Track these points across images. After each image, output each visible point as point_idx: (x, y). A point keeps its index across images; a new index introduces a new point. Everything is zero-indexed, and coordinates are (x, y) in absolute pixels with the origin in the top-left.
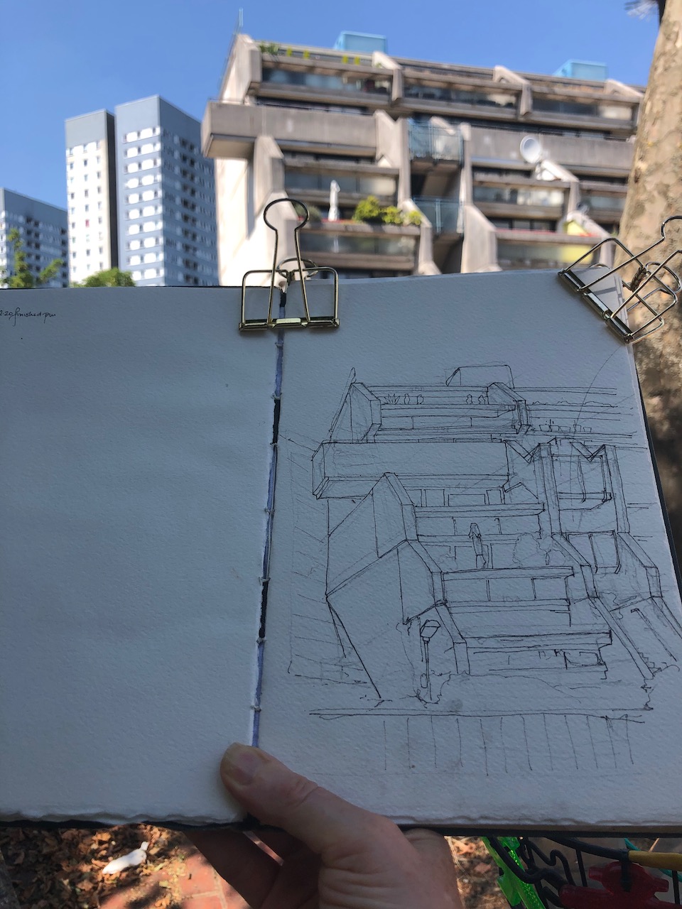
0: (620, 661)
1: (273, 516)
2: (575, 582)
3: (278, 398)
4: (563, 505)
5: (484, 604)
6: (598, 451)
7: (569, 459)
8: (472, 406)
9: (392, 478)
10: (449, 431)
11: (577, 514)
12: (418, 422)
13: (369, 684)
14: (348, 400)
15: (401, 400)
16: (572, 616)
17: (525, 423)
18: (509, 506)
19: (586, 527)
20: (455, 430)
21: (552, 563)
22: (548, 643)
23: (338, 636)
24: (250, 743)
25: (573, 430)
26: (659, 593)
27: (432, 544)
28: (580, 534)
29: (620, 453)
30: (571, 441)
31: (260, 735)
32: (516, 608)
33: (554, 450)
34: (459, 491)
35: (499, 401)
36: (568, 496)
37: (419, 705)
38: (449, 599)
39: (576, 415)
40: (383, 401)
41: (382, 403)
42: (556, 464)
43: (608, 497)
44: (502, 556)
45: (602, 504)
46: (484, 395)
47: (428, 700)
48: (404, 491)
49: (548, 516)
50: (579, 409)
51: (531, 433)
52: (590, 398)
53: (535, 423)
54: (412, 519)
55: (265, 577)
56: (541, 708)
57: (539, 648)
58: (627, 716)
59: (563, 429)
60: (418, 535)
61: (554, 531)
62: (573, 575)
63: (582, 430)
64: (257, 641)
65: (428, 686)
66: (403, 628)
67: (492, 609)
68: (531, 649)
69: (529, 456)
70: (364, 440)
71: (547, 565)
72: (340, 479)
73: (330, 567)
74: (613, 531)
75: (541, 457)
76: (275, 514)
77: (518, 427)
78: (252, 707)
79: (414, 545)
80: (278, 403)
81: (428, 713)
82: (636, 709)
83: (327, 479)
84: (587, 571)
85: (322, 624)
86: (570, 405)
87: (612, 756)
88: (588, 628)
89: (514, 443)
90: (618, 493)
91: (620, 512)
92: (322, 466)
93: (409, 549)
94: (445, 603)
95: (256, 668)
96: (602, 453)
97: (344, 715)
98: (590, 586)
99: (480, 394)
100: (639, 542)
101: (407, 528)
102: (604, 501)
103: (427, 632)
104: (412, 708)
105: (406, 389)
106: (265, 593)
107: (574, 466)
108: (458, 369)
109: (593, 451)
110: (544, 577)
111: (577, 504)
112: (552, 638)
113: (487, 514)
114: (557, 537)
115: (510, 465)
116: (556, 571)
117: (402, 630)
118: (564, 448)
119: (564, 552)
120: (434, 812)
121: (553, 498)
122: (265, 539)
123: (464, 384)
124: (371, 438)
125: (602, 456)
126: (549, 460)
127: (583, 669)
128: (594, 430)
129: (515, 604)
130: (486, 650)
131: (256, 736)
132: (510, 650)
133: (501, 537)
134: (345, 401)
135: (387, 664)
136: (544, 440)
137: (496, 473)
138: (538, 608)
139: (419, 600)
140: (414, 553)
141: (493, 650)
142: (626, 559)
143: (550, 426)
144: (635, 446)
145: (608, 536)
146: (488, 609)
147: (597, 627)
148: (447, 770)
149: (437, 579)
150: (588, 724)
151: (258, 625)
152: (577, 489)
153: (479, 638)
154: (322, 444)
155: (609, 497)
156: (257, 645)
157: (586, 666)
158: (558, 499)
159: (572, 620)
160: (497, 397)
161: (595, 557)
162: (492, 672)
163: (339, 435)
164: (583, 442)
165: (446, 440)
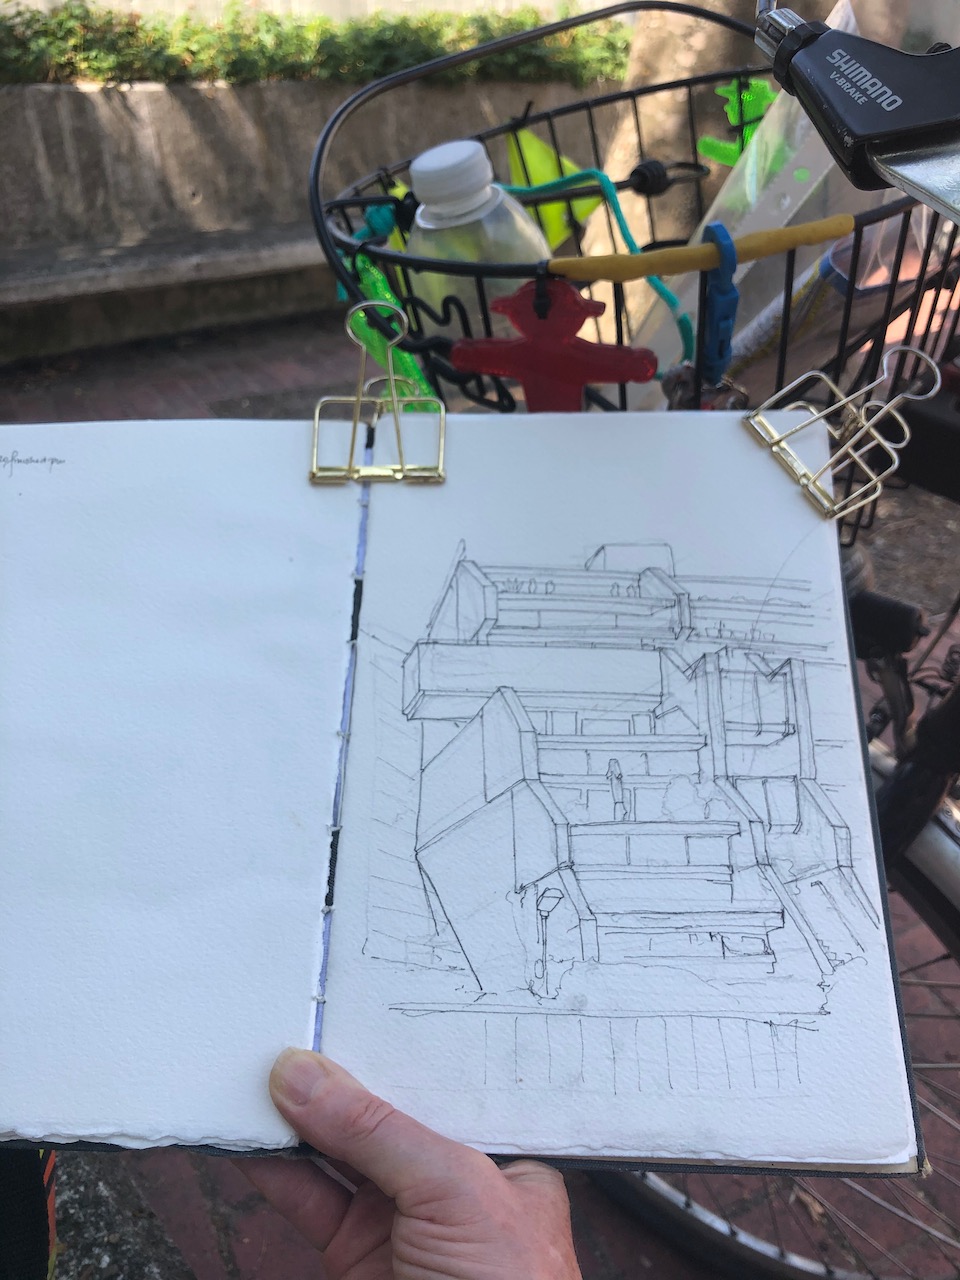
0: (793, 950)
1: (348, 741)
2: (742, 844)
3: (359, 578)
4: (732, 738)
5: (622, 869)
6: (782, 667)
7: (742, 676)
8: (618, 600)
9: (509, 694)
10: (587, 632)
11: (749, 752)
12: (547, 619)
13: (469, 972)
14: (454, 584)
15: (525, 588)
16: (734, 888)
17: (688, 625)
18: (661, 738)
19: (760, 770)
20: (596, 632)
21: (712, 817)
22: (702, 923)
23: (430, 906)
24: (310, 1047)
25: (750, 637)
26: (849, 862)
27: (558, 786)
28: (751, 778)
29: (810, 671)
30: (747, 651)
31: (323, 1034)
32: (662, 876)
33: (724, 664)
34: (595, 715)
35: (654, 593)
36: (739, 727)
37: (532, 1000)
38: (576, 861)
39: (754, 616)
40: (501, 587)
41: (500, 590)
42: (725, 683)
43: (790, 730)
44: (648, 805)
45: (782, 739)
46: (636, 584)
47: (543, 994)
48: (524, 713)
49: (711, 753)
50: (759, 608)
51: (694, 638)
52: (775, 593)
53: (700, 625)
54: (533, 751)
55: (335, 825)
56: (690, 1009)
57: (691, 930)
58: (797, 1022)
59: (737, 635)
60: (539, 773)
61: (717, 773)
62: (739, 833)
63: (762, 637)
64: (323, 911)
65: (544, 975)
66: (513, 897)
67: (631, 875)
68: (680, 930)
69: (690, 672)
70: (474, 641)
71: (707, 820)
72: (441, 693)
73: (421, 813)
74: (795, 777)
75: (706, 673)
76: (352, 740)
77: (677, 630)
78: (314, 999)
79: (536, 786)
80: (359, 584)
81: (543, 1011)
82: (809, 1013)
83: (422, 692)
84: (756, 828)
85: (407, 888)
86: (749, 602)
87: (775, 1073)
88: (754, 906)
89: (672, 652)
90: (804, 725)
91: (805, 750)
92: (416, 675)
93: (527, 792)
94: (571, 866)
95: (319, 948)
96: (786, 669)
97: (435, 1011)
98: (761, 849)
99: (630, 582)
100: (827, 792)
101: (525, 763)
102: (786, 735)
103: (546, 905)
104: (522, 1004)
105: (531, 572)
106: (334, 846)
107: (749, 687)
108: (603, 548)
109: (775, 666)
110: (702, 836)
111: (750, 738)
112: (709, 917)
113: (633, 747)
114: (721, 782)
115: (665, 683)
116: (717, 828)
117: (512, 900)
118: (738, 661)
119: (730, 803)
120: (544, 1140)
121: (719, 728)
122: (336, 772)
123: (608, 568)
124: (482, 637)
125: (785, 674)
126: (716, 676)
127: (745, 959)
128: (777, 638)
129: (662, 870)
130: (622, 930)
131: (318, 1036)
132: (653, 931)
133: (648, 779)
134: (450, 586)
135: (492, 945)
136: (712, 649)
137: (646, 692)
138: (692, 876)
139: (537, 861)
140: (533, 797)
141: (630, 931)
142: (810, 816)
143: (720, 631)
144: (831, 661)
145: (788, 783)
146: (627, 876)
147: (767, 905)
148: (564, 1085)
149: (562, 833)
150: (747, 1031)
151: (325, 890)
152: (751, 718)
153: (614, 914)
154: (417, 645)
155: (792, 731)
156: (322, 916)
157: (749, 955)
158: (726, 730)
159: (735, 893)
160: (653, 588)
161: (769, 811)
162: (629, 960)
163: (442, 632)
164: (762, 654)
165: (582, 645)
